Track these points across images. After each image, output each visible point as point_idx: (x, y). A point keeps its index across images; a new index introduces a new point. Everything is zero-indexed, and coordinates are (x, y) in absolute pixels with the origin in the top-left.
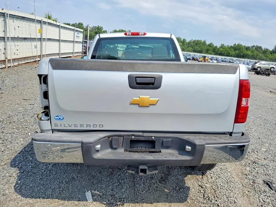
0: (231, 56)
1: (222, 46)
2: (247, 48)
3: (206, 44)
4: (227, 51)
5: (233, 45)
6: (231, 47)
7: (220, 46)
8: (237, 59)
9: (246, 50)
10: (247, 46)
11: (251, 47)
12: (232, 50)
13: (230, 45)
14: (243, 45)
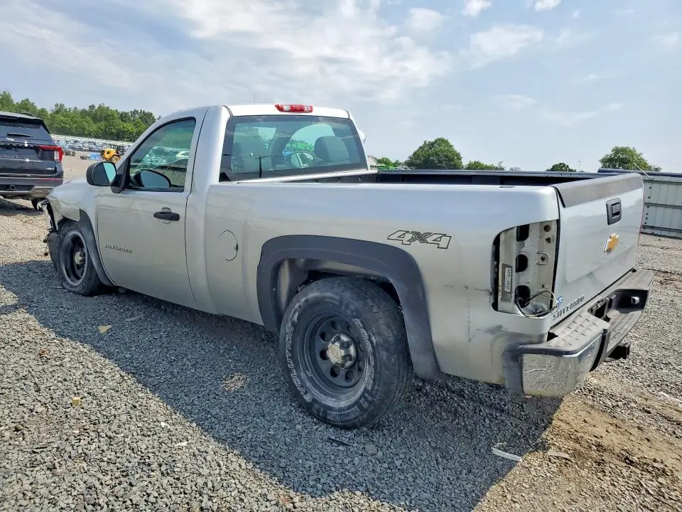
0: (89, 135)
1: (59, 110)
2: (123, 117)
3: (12, 101)
4: (76, 122)
5: (87, 109)
6: (84, 112)
7: (54, 108)
8: (104, 141)
9: (122, 120)
10: (120, 110)
11: (130, 114)
12: (88, 119)
13: (80, 108)
14: (113, 108)
